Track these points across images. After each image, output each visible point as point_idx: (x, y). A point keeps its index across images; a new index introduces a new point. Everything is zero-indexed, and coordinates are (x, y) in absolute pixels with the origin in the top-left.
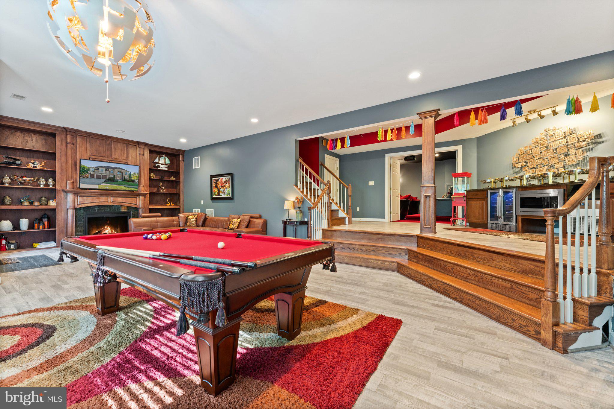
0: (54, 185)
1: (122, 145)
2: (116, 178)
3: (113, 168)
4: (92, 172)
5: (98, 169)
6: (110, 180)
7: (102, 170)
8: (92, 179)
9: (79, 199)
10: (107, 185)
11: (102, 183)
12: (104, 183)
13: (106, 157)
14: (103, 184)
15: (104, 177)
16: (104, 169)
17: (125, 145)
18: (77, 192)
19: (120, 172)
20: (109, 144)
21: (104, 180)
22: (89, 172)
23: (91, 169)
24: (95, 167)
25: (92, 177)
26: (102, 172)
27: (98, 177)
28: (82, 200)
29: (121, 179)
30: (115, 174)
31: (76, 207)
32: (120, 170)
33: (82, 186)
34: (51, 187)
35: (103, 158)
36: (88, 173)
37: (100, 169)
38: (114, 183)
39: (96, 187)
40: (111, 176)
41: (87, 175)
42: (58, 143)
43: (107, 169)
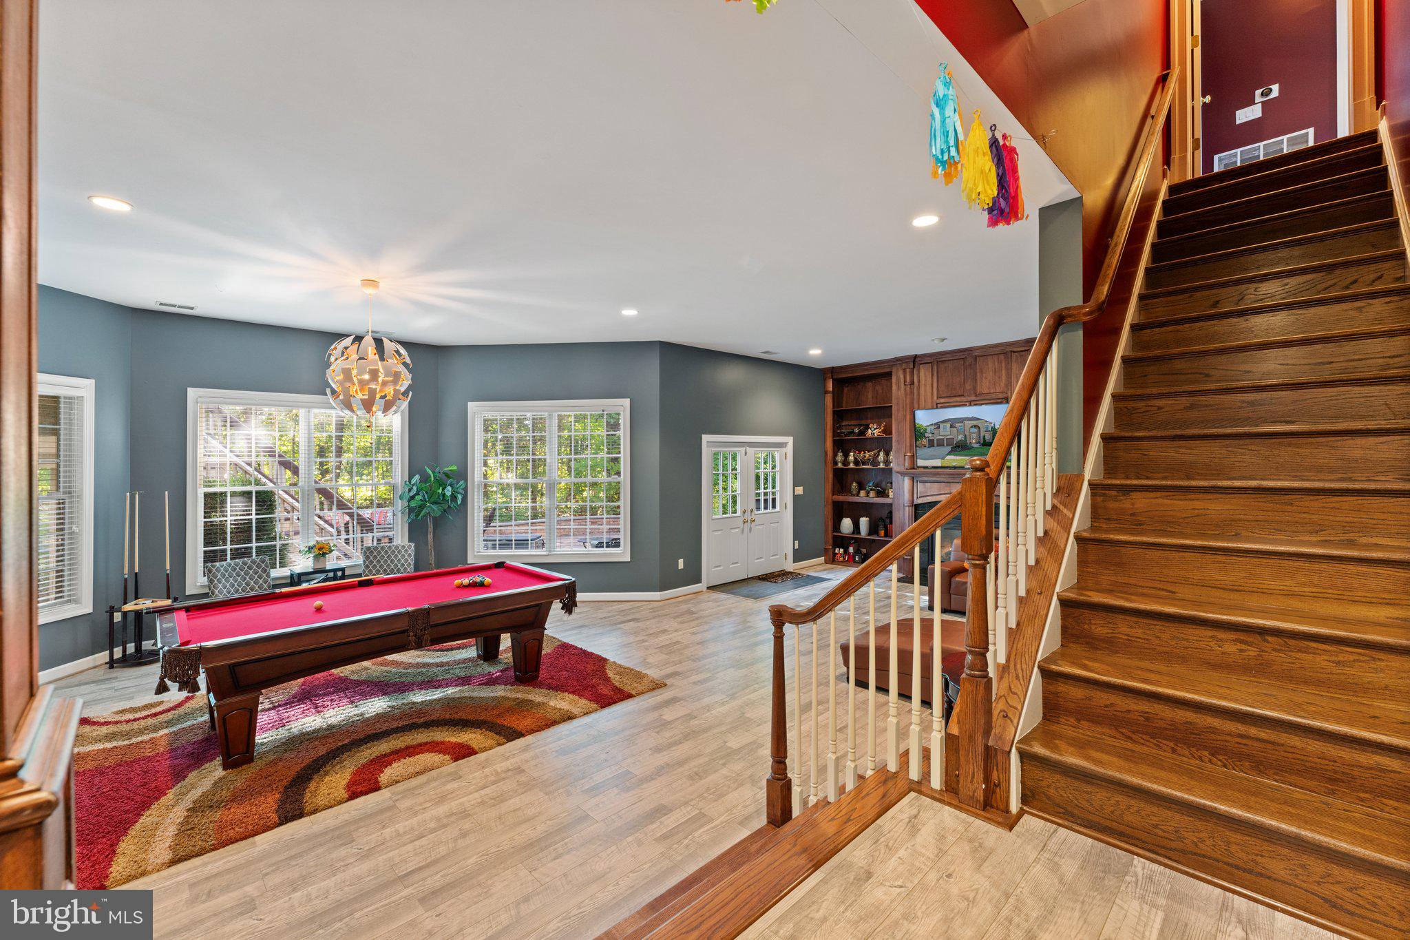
0: (887, 462)
1: (996, 357)
2: (968, 442)
3: (962, 420)
4: (930, 435)
5: (939, 427)
6: (959, 446)
7: (945, 427)
8: (932, 449)
9: (920, 487)
10: (955, 457)
11: (947, 455)
12: (950, 453)
13: (966, 394)
14: (949, 457)
15: (950, 442)
16: (948, 425)
17: (1002, 357)
18: (915, 473)
19: (975, 426)
20: (970, 365)
21: (949, 449)
22: (926, 435)
23: (929, 430)
24: (936, 424)
25: (931, 444)
26: (946, 431)
27: (940, 443)
28: (923, 490)
29: (979, 443)
30: (967, 434)
31: (916, 502)
32: (975, 423)
33: (920, 463)
34: (882, 466)
35: (958, 399)
36: (926, 438)
37: (941, 426)
38: (966, 452)
39: (938, 463)
40: (960, 437)
41: (925, 441)
42: (894, 387)
43: (953, 423)
